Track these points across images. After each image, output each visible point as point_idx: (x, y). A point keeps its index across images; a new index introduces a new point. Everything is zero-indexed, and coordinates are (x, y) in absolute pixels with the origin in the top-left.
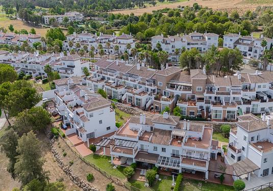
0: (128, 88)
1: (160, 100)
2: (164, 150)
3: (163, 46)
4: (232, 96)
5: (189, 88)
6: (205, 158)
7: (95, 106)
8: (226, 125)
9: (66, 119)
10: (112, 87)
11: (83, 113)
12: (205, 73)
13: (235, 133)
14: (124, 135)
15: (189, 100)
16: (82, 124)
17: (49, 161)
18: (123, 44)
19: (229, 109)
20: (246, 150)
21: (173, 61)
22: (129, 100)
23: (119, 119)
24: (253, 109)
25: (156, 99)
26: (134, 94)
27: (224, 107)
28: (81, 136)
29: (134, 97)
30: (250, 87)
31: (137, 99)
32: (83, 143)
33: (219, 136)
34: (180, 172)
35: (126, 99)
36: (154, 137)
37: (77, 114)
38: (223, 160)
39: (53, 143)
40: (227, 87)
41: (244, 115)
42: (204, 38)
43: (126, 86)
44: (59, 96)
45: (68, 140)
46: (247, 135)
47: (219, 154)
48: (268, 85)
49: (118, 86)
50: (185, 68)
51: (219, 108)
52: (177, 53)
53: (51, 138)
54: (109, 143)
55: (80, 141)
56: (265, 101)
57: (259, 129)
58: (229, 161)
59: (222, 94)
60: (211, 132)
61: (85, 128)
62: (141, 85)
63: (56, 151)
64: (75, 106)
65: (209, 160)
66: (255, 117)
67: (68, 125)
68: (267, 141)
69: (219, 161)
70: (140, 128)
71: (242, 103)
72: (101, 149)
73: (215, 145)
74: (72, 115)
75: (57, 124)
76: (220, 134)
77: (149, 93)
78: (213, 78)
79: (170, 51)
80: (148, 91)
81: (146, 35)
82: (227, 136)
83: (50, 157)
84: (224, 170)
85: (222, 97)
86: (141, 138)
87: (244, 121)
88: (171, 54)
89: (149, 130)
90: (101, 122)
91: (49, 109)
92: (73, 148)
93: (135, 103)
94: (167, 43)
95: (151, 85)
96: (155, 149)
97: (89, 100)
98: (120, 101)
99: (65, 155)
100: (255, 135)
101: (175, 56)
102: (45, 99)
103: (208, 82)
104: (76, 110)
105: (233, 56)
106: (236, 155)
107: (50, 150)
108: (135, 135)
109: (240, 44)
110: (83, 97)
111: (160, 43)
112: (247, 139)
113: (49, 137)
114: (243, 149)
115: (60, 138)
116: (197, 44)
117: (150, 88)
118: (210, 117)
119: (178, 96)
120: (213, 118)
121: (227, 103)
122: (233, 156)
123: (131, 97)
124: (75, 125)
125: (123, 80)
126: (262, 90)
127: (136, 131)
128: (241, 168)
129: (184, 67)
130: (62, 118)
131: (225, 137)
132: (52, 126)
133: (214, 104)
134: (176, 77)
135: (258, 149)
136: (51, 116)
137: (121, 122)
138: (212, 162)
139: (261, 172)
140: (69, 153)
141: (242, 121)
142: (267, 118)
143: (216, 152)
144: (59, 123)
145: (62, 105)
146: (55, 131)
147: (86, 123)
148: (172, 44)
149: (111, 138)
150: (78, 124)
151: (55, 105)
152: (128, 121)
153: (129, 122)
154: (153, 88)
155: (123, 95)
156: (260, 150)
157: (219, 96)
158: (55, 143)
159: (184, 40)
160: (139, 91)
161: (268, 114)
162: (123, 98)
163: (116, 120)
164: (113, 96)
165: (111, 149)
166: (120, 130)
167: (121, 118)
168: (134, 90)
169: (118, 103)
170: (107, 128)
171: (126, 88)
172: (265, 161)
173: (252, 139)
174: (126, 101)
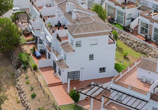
0: (144, 8)
7: (86, 30)
9: (41, 42)
10: (117, 4)
11: (66, 38)
14: (127, 86)
16: (62, 55)
17: (11, 101)
22: (143, 29)
23: (122, 58)
26: (153, 21)
28: (60, 73)
29: (151, 26)
31: (156, 30)
32: (60, 84)
35: (137, 27)
37: (58, 38)
39: (20, 74)
43: (140, 6)
44: (35, 7)
45: (40, 75)
49: (126, 4)
53: (18, 67)
54: (101, 93)
55: (57, 81)
61: (68, 62)
63: (22, 87)
64: (56, 26)
67: (43, 53)
72: (87, 100)
74: (50, 38)
75: (28, 49)
83: (14, 95)
86: (153, 97)
90: (91, 57)
91: (20, 23)
92: (46, 89)
93: (152, 36)
97: (77, 20)
98: (127, 29)
99: (33, 96)
102: (16, 8)
104: (57, 31)
107: (14, 84)
108: (145, 89)
110: (70, 13)
113: (15, 64)
115: (29, 70)
123: (147, 26)
124: (53, 54)
127: (147, 83)
130: (36, 41)
132: (21, 51)
136: (21, 35)
137: (124, 63)
140: (39, 94)
144: (31, 47)
145: (39, 20)
146: (25, 58)
147: (69, 55)
149: (105, 85)
150: (57, 54)
151: (29, 19)
152: (136, 64)
153: (138, 66)
155: (133, 20)
158: (23, 75)
162: (133, 25)
163: (116, 59)
164: (116, 19)
165: (103, 103)
166: (121, 76)
167: (125, 57)
168: (153, 14)
169: (124, 32)
170: (101, 69)
171: (139, 9)
174: (137, 31)
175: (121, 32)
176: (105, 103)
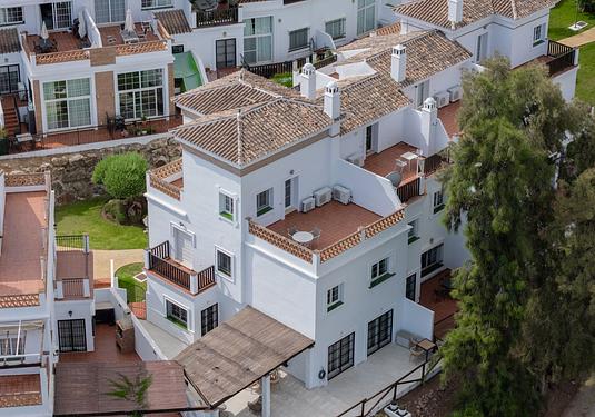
6: (31, 355)
8: (118, 155)
13: (174, 189)
19: (126, 63)
20: (236, 266)
24: (250, 43)
27: (99, 58)
33: (87, 224)
38: (127, 345)
41: (208, 85)
46: (233, 189)
47: (105, 318)
51: (73, 69)
58: (160, 344)
60: (42, 208)
65: (54, 360)
66: (265, 88)
68: (335, 201)
69: (110, 358)
71: (192, 18)
73: (74, 274)
76: (94, 211)
82: (133, 212)
84: (141, 395)
87: (214, 117)
100: (271, 178)
106: (192, 305)
112: (238, 211)
114: (224, 262)
118: (31, 124)
120: (45, 127)
121: (113, 33)
122: (176, 315)
128: (222, 363)
131: (127, 221)
133: (44, 49)
135: (295, 250)
138: (78, 370)
139: (318, 360)
141: (204, 119)
142: (324, 79)
143: (86, 310)
156: (302, 252)
161: (324, 58)
172: (333, 298)
173: (263, 202)
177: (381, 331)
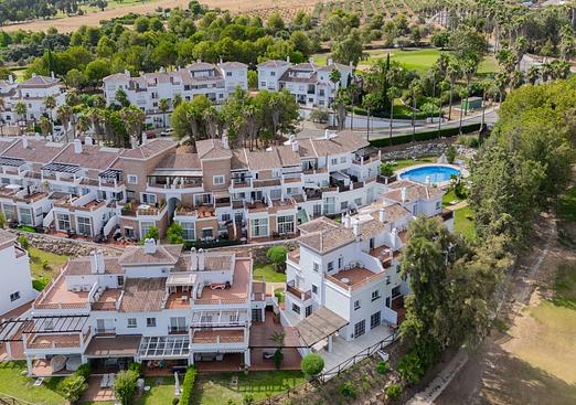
0: (57, 196)
1: (134, 214)
2: (151, 322)
3: (132, 97)
4: (284, 186)
5: (198, 181)
6: (241, 323)
8: (277, 247)
10: (17, 200)
12: (226, 146)
13: (297, 260)
14: (56, 307)
15: (200, 205)
18: (37, 98)
19: (281, 213)
20: (319, 290)
21: (157, 127)
22: (61, 223)
23: (41, 272)
24: (326, 206)
25: (124, 213)
26: (73, 209)
27: (270, 211)
29: (72, 216)
30: (316, 164)
31: (80, 219)
33: (265, 272)
34: (191, 362)
35: (53, 223)
36: (128, 298)
38: (277, 320)
40: (275, 170)
41: (311, 222)
42: (217, 73)
43: (50, 194)
46: (319, 261)
47: (269, 309)
48: (350, 156)
49: (29, 196)
50: (184, 140)
51: (262, 215)
52: (164, 109)
54: (19, 329)
56: (348, 189)
57: (340, 244)
58: (290, 320)
59: (266, 184)
60: (248, 265)
62: (88, 187)
65: (250, 324)
66: (332, 223)
68: (358, 267)
69: (271, 325)
70: (93, 283)
71: (305, 198)
73: (258, 291)
76: (267, 267)
77: (107, 202)
78: (244, 155)
79: (149, 106)
80: (105, 197)
81: (90, 75)
82: (281, 268)
84: (282, 340)
85: (266, 191)
86: (95, 307)
87: (312, 233)
88: (151, 112)
89: (114, 284)
93: (77, 229)
94: (138, 90)
95: (111, 184)
96: (132, 323)
98: (39, 229)
100: (333, 257)
101: (161, 116)
103: (234, 163)
105: (279, 105)
106: (302, 305)
108: (83, 300)
109: (291, 80)
111: (124, 90)
112: (320, 269)
114: (315, 289)
116: (205, 86)
117: (109, 190)
118: (245, 235)
119: (174, 200)
120: (250, 236)
121: (277, 202)
122: (296, 308)
123: (66, 217)
125: (43, 181)
126: (339, 167)
127: (83, 292)
128: (313, 329)
129: (181, 136)
131: (279, 271)
133: (251, 207)
134: (167, 159)
135: (341, 285)
137: (45, 276)
138: (258, 329)
139: (351, 330)
141: (309, 234)
142: (354, 220)
143: (262, 306)
148: (151, 90)
149: (23, 317)
152: (63, 271)
153: (66, 273)
154: (117, 189)
155: (45, 215)
156: (344, 286)
157: (259, 189)
159: (176, 79)
160: (83, 199)
161: (354, 212)
162: (47, 222)
163: (33, 275)
164: (20, 220)
165: (25, 342)
166: (45, 295)
167: (46, 268)
168: (71, 200)
169: (36, 234)
170: (12, 296)
171: (51, 198)
172: (357, 305)
173: (330, 266)
174: (54, 228)
175: (32, 236)
176: (28, 342)
177: (376, 319)
